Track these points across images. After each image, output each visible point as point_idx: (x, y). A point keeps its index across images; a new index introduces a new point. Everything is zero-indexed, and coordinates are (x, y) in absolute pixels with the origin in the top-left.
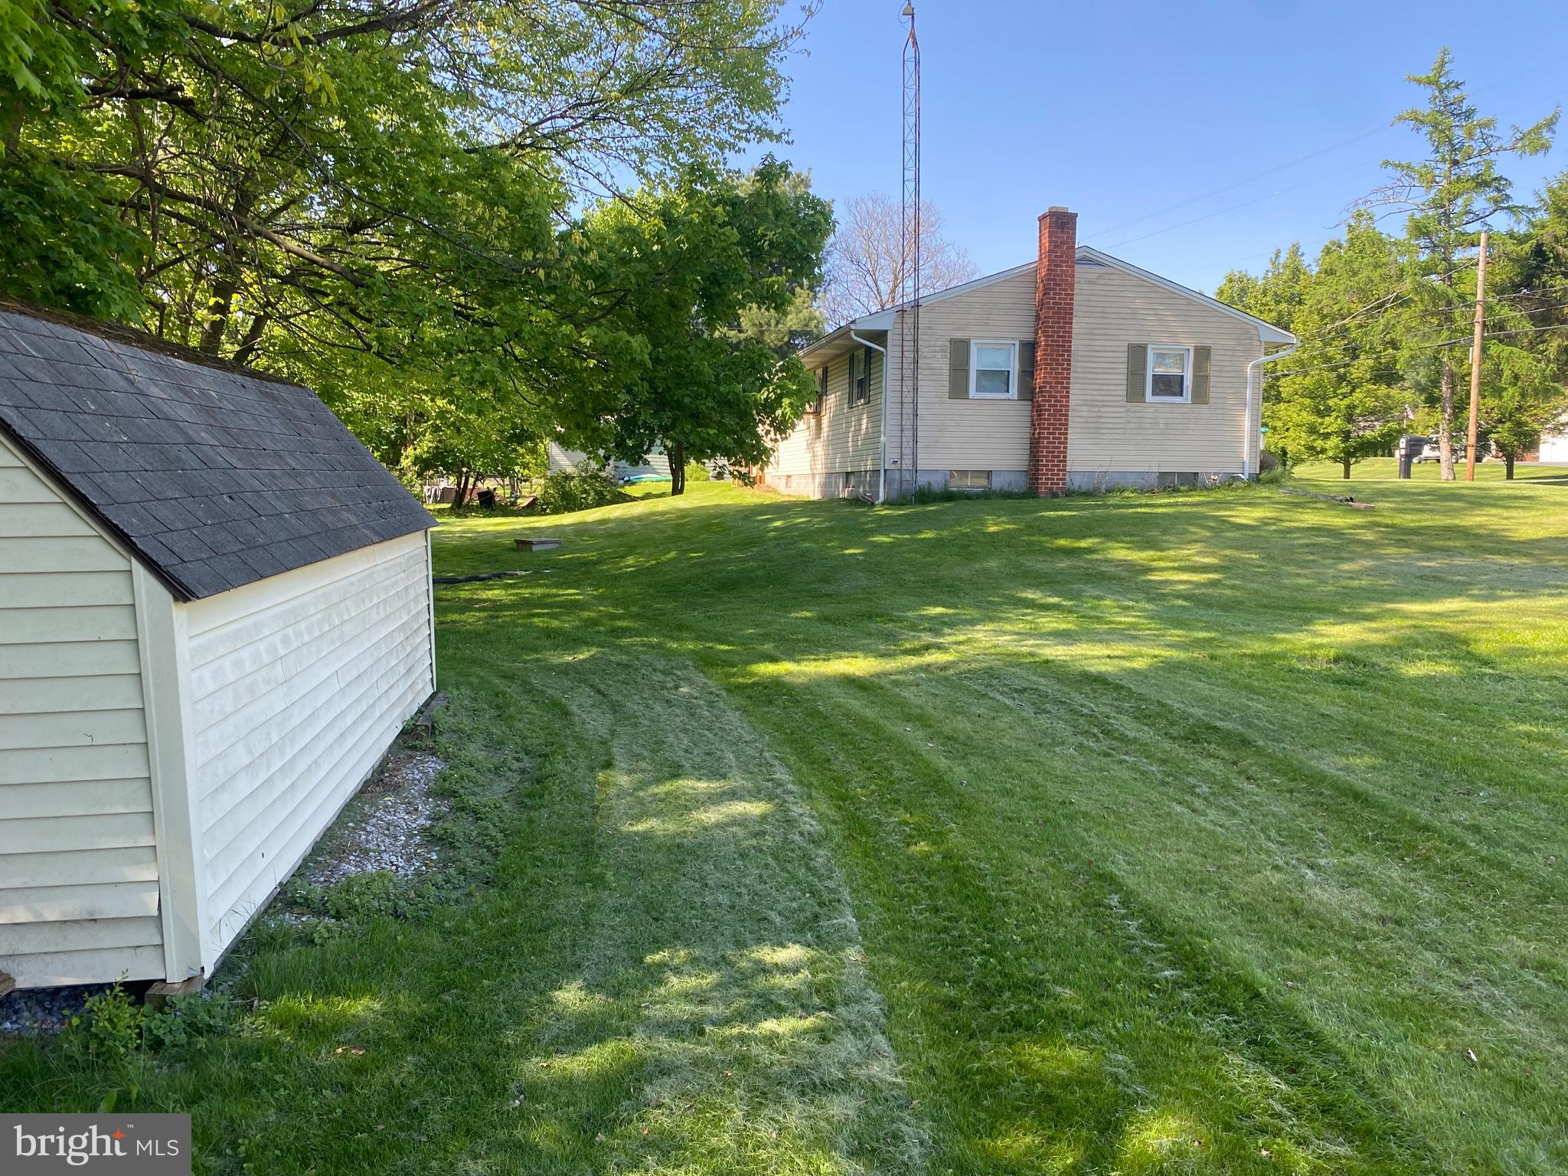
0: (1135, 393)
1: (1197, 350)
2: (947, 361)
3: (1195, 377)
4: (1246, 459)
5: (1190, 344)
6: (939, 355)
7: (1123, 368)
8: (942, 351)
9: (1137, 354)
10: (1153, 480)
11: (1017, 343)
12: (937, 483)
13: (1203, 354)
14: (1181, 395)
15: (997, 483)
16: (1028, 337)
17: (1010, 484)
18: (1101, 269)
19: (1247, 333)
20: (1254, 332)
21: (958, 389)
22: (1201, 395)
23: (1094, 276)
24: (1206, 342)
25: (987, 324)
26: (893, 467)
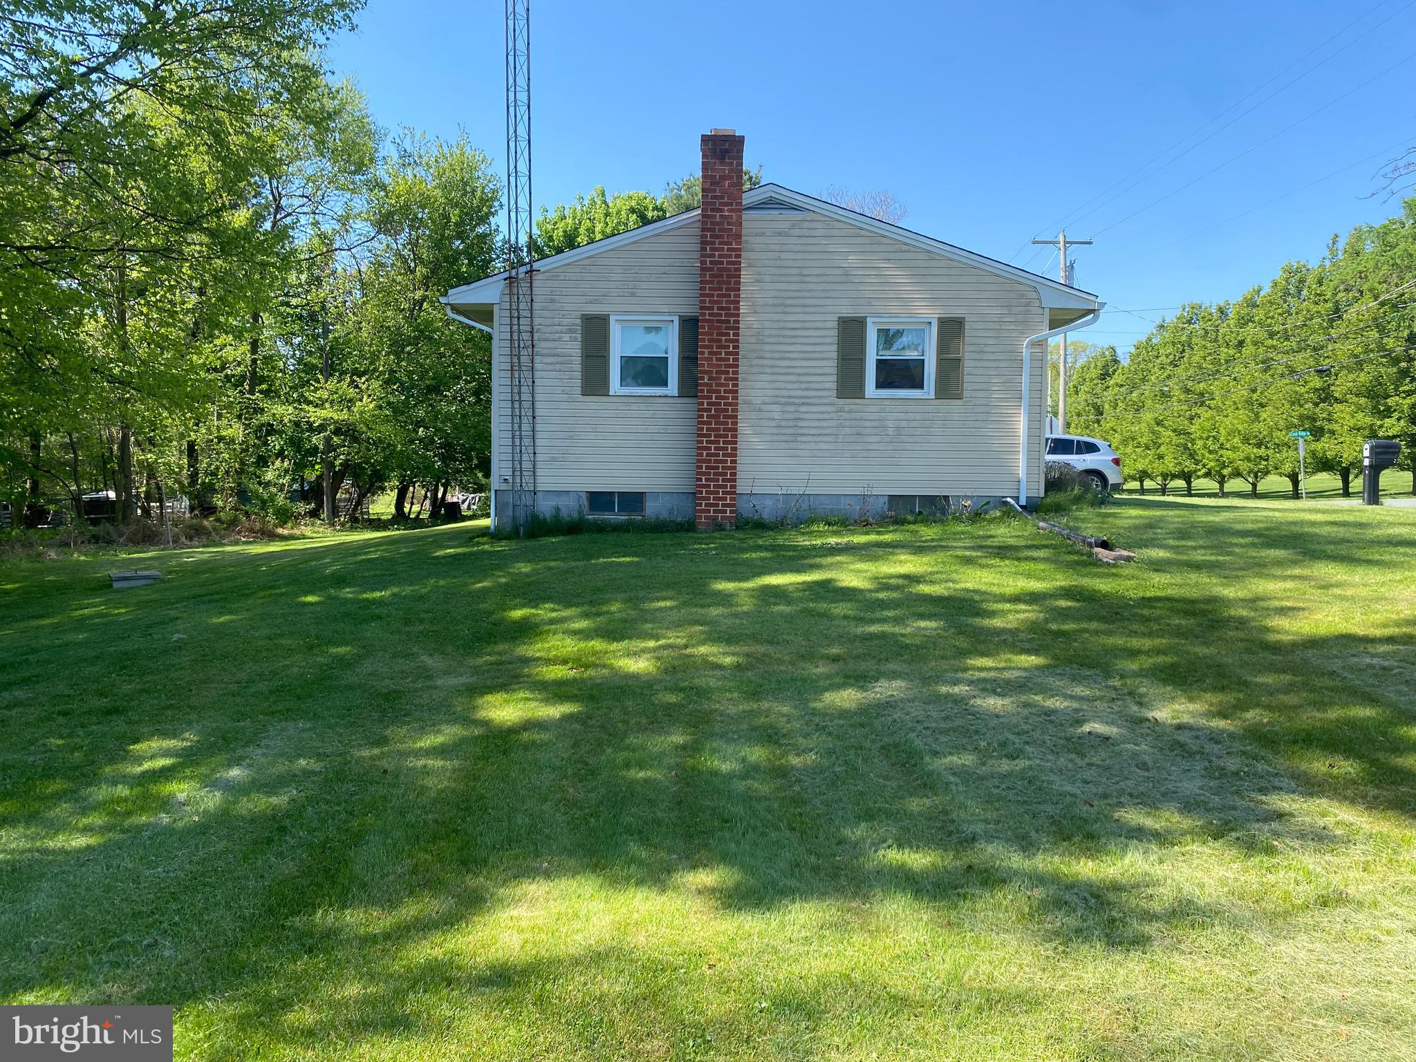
0: (850, 385)
1: (943, 322)
2: (578, 344)
3: (941, 362)
4: (1022, 472)
5: (930, 313)
6: (566, 337)
7: (831, 351)
8: (570, 331)
9: (851, 330)
10: (881, 505)
11: (676, 319)
12: (569, 508)
13: (951, 329)
14: (922, 387)
15: (653, 509)
16: (691, 310)
17: (671, 511)
18: (796, 215)
19: (1022, 296)
20: (1034, 295)
21: (594, 382)
22: (949, 386)
23: (788, 225)
24: (956, 312)
25: (633, 295)
26: (504, 487)
